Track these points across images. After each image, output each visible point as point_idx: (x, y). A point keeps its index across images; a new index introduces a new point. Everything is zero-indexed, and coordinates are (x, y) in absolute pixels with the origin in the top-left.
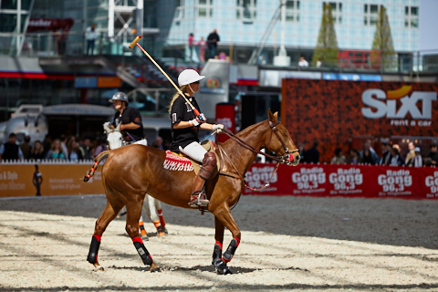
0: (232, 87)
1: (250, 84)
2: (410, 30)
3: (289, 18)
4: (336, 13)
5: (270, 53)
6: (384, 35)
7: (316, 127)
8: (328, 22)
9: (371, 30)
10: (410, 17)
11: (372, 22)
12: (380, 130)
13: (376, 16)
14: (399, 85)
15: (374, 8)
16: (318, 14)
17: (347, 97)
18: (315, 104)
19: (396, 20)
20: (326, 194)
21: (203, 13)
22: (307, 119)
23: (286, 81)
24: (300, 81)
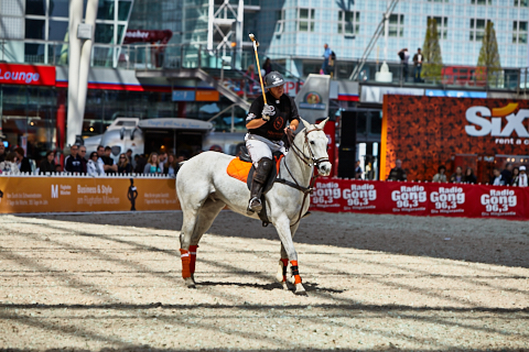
0: (332, 102)
1: (351, 100)
2: (518, 45)
3: (392, 33)
4: (441, 28)
5: (372, 68)
6: (490, 51)
7: (418, 145)
8: (432, 37)
9: (477, 46)
10: (519, 32)
11: (478, 37)
12: (484, 149)
13: (482, 31)
14: (505, 102)
15: (480, 23)
16: (423, 28)
17: (450, 115)
18: (417, 121)
19: (503, 35)
20: (427, 213)
21: (304, 27)
22: (408, 136)
23: (387, 97)
24: (401, 97)
